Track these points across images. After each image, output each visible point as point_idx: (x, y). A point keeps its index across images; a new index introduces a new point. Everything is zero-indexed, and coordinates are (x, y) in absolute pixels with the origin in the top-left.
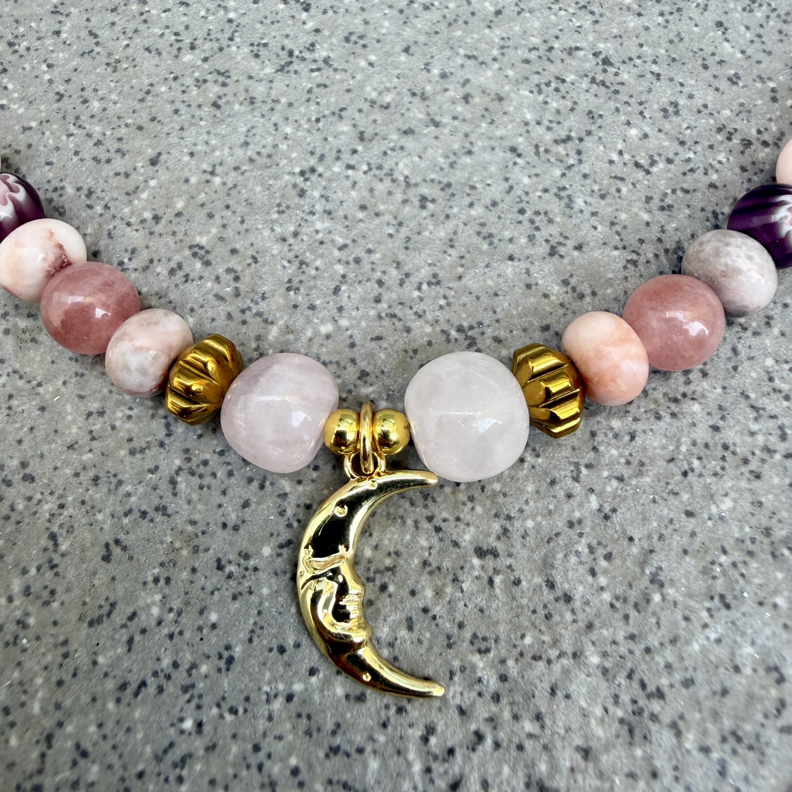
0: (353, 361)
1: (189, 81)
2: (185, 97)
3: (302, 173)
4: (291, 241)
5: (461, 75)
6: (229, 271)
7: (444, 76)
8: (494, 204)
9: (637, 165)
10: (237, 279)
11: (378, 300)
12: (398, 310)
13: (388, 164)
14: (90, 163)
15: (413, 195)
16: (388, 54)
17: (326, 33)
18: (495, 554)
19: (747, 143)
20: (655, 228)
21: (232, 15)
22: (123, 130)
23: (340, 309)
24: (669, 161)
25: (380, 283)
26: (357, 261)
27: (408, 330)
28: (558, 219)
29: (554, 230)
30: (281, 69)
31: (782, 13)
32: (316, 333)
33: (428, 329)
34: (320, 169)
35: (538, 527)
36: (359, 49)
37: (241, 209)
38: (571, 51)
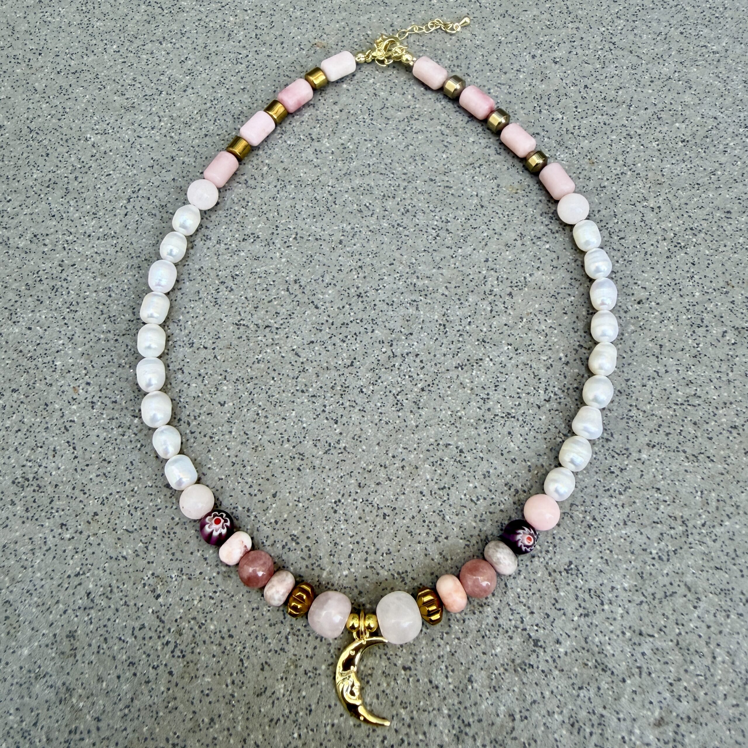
0: (356, 587)
1: (287, 457)
2: (286, 465)
3: (335, 502)
4: (331, 533)
5: (400, 457)
6: (306, 546)
7: (394, 457)
8: (413, 517)
9: (472, 500)
10: (310, 550)
11: (366, 560)
12: (374, 565)
13: (370, 500)
14: (247, 495)
15: (381, 512)
16: (370, 446)
17: (344, 434)
18: (410, 669)
19: (517, 491)
20: (477, 529)
21: (305, 425)
22: (261, 480)
23: (351, 564)
24: (485, 499)
25: (367, 553)
26: (358, 543)
27: (378, 574)
28: (439, 525)
29: (437, 530)
30: (326, 453)
31: (536, 428)
32: (342, 575)
33: (386, 573)
34: (343, 501)
35: (427, 658)
36: (358, 443)
37: (310, 518)
38: (447, 445)
